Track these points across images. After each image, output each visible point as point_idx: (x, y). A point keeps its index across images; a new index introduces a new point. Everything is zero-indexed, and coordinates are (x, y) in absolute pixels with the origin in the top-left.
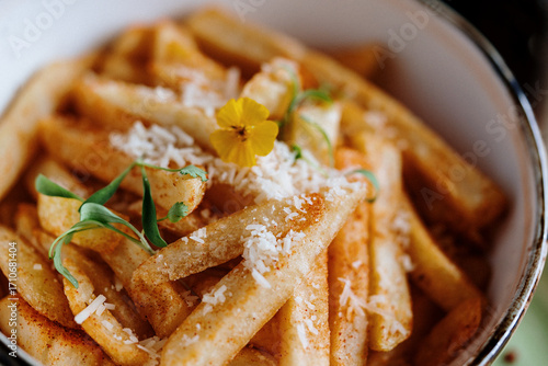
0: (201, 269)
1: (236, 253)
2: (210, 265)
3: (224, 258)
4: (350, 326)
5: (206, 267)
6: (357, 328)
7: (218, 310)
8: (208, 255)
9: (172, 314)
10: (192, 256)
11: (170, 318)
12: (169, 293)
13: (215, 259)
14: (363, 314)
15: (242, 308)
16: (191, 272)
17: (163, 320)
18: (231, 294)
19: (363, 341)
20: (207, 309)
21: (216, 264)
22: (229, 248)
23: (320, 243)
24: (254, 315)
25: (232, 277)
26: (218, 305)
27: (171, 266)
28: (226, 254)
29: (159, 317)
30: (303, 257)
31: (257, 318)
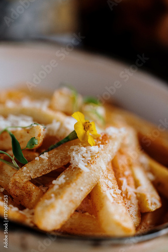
0: (48, 172)
1: (66, 161)
2: (53, 169)
3: (60, 164)
4: (129, 202)
5: (51, 170)
6: (133, 202)
7: (62, 187)
8: (51, 164)
9: (35, 196)
10: (43, 166)
11: (34, 198)
12: (32, 186)
13: (55, 166)
14: (135, 195)
15: (76, 183)
16: (43, 174)
17: (30, 200)
18: (68, 179)
19: (137, 209)
20: (56, 187)
21: (56, 168)
22: (62, 159)
23: (109, 155)
24: (82, 188)
25: (66, 172)
26: (62, 184)
27: (31, 172)
28: (61, 163)
29: (28, 200)
30: (102, 161)
31: (84, 190)
